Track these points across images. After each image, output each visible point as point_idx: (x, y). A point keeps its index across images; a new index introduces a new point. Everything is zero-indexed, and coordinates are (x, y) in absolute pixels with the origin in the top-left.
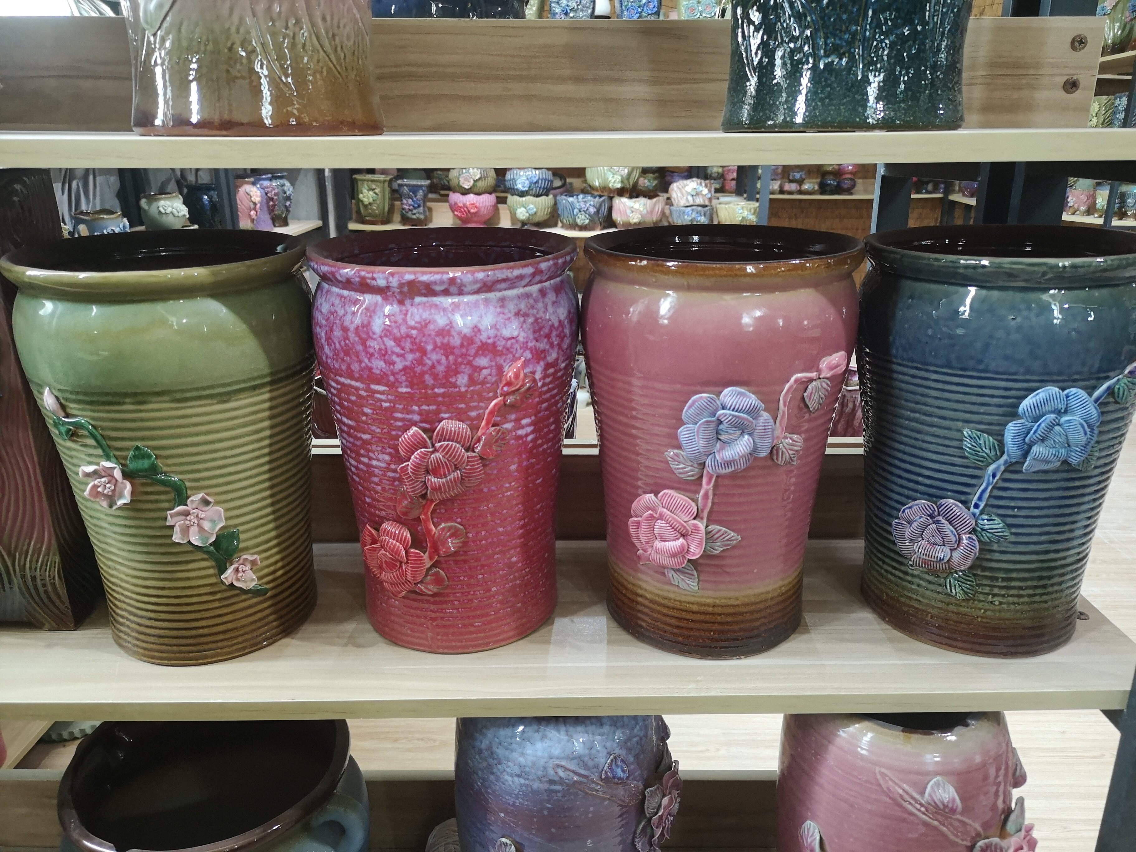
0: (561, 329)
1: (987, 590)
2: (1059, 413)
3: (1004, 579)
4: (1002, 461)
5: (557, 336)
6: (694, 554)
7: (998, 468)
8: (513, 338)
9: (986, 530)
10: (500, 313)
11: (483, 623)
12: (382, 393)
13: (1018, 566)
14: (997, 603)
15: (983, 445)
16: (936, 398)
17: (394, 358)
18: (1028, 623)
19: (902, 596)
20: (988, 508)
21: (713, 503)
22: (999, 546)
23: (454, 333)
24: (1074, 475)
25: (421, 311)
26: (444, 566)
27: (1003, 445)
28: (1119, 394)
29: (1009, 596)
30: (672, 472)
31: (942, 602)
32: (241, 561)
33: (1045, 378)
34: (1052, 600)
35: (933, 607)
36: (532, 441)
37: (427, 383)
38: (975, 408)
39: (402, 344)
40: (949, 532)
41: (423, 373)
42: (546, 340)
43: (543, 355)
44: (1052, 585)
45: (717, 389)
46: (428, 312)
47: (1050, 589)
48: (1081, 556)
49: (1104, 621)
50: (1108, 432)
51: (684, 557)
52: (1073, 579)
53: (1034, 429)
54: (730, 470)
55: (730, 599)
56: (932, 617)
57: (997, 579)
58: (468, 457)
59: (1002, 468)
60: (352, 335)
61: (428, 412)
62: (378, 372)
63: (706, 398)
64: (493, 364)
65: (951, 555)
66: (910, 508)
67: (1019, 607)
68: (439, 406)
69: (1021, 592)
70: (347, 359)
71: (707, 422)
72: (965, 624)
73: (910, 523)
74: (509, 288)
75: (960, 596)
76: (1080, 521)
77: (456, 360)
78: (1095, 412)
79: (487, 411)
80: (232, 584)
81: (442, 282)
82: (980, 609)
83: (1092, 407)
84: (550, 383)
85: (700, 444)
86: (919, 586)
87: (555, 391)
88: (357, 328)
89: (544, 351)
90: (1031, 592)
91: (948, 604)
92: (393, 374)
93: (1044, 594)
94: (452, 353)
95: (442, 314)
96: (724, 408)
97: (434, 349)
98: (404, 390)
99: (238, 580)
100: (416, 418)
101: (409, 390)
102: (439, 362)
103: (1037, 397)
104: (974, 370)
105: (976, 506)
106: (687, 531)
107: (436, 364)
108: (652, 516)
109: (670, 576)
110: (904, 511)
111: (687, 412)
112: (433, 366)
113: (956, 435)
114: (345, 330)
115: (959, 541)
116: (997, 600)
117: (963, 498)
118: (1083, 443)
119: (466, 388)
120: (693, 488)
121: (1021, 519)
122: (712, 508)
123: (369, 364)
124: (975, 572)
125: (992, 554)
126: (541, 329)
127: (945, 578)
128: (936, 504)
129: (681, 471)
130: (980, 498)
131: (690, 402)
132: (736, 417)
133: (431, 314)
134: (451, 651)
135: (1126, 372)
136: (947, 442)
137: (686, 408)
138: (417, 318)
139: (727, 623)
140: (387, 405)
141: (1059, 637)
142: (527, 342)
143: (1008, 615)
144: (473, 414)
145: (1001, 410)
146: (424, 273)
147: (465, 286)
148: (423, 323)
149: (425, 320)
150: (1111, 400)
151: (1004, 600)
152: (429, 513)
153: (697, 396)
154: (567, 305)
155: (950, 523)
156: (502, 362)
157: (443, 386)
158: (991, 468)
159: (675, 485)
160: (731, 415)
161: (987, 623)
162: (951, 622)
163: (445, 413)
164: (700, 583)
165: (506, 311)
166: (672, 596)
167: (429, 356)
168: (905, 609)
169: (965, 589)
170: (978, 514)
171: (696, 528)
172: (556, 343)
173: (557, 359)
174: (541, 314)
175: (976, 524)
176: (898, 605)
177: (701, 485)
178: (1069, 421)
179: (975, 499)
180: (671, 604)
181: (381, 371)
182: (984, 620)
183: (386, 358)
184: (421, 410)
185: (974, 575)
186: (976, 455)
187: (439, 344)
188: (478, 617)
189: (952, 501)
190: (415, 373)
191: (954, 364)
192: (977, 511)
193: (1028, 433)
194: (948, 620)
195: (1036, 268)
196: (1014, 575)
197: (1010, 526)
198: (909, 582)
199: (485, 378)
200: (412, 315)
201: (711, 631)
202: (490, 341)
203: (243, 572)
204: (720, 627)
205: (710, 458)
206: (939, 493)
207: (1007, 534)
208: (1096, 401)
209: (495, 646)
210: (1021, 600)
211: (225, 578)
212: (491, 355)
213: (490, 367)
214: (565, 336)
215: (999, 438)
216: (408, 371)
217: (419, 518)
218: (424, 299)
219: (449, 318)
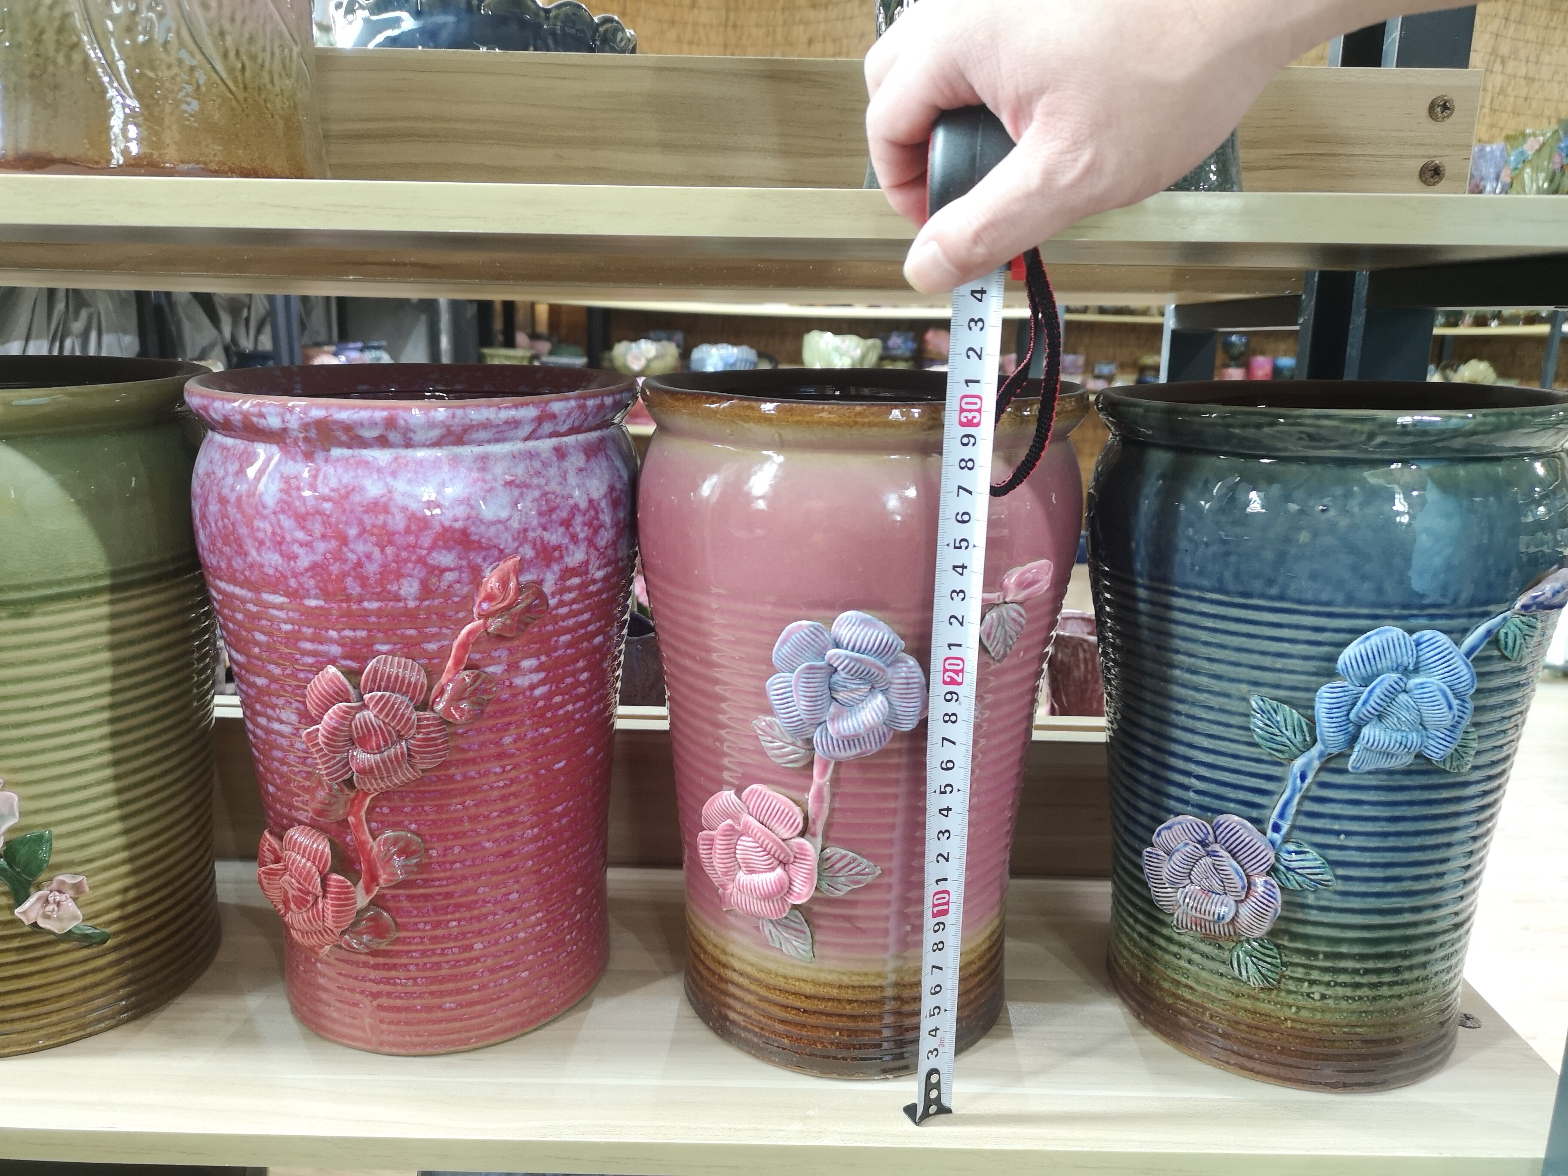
0: (592, 513)
1: (1300, 973)
2: (1406, 672)
3: (1328, 956)
4: (1315, 751)
5: (584, 524)
6: (799, 896)
7: (1308, 764)
8: (500, 522)
9: (1293, 870)
10: (478, 480)
11: (460, 1005)
12: (280, 607)
13: (1350, 934)
14: (1317, 996)
15: (1282, 723)
16: (1206, 644)
17: (296, 548)
18: (1369, 1033)
19: (1164, 979)
20: (1297, 834)
21: (832, 810)
22: (1318, 899)
23: (395, 511)
24: (1436, 780)
25: (340, 470)
26: (391, 904)
27: (1314, 723)
28: (1506, 643)
29: (1336, 984)
30: (762, 753)
31: (1228, 991)
32: (54, 885)
33: (1380, 612)
34: (1411, 994)
35: (1213, 1000)
36: (543, 697)
37: (350, 591)
38: (1267, 661)
39: (308, 524)
40: (1231, 871)
41: (344, 575)
42: (562, 529)
43: (556, 554)
44: (1410, 968)
45: (829, 613)
46: (352, 473)
47: (1406, 976)
48: (1458, 919)
49: (1504, 1031)
50: (1493, 708)
51: (784, 900)
52: (1446, 958)
53: (1363, 697)
54: (854, 752)
55: (866, 974)
56: (1211, 1017)
57: (1315, 954)
58: (419, 720)
59: (1316, 764)
60: (231, 510)
61: (354, 641)
62: (271, 572)
63: (808, 627)
64: (464, 563)
65: (1237, 911)
66: (1169, 828)
67: (1355, 1006)
68: (370, 631)
69: (1358, 979)
70: (226, 549)
71: (810, 668)
72: (1266, 1030)
73: (1169, 853)
74: (497, 441)
75: (1256, 982)
76: (1455, 858)
77: (398, 555)
78: (1466, 671)
79: (456, 643)
80: (35, 924)
81: (373, 424)
82: (1290, 1007)
83: (1460, 662)
84: (574, 601)
85: (801, 705)
86: (1190, 962)
87: (586, 616)
88: (239, 499)
89: (558, 547)
90: (1374, 979)
91: (1237, 996)
92: (295, 575)
93: (1396, 983)
94: (391, 543)
95: (375, 476)
96: (837, 645)
97: (360, 535)
98: (313, 603)
99: (47, 917)
100: (335, 650)
101: (321, 603)
102: (368, 556)
103: (1367, 643)
104: (1263, 596)
105: (1276, 828)
106: (787, 855)
107: (364, 559)
108: (732, 828)
109: (767, 932)
110: (1159, 835)
111: (780, 650)
112: (359, 564)
113: (1240, 707)
114: (223, 501)
115: (1249, 887)
116: (1317, 991)
117: (1255, 813)
118: (1448, 723)
119: (417, 603)
120: (799, 781)
121: (1353, 853)
122: (830, 815)
123: (258, 559)
124: (1280, 942)
125: (1306, 910)
126: (552, 510)
127: (1231, 951)
128: (1210, 823)
129: (777, 752)
130: (1282, 815)
131: (784, 633)
132: (857, 660)
133: (356, 477)
134: (402, 1051)
135: (1518, 606)
136: (1224, 718)
137: (777, 644)
138: (333, 483)
139: (864, 1018)
140: (288, 627)
141: (1429, 1057)
142: (525, 530)
143: (1336, 1018)
144: (432, 647)
145: (1311, 665)
146: (341, 408)
147: (414, 432)
148: (343, 491)
149: (346, 487)
150: (1496, 653)
151: (1329, 992)
152: (363, 814)
153: (794, 624)
154: (607, 477)
155: (1233, 856)
156: (479, 560)
157: (378, 597)
158: (1298, 764)
159: (770, 776)
160: (847, 657)
161: (1303, 1030)
162: (1243, 1027)
163: (384, 643)
164: (816, 946)
165: (489, 477)
166: (772, 966)
167: (352, 546)
168: (1170, 1001)
169: (1264, 971)
170: (1279, 842)
171: (802, 851)
172: (582, 535)
173: (587, 563)
174: (554, 486)
175: (1277, 859)
176: (1158, 994)
177: (811, 777)
178: (1422, 685)
179: (1274, 816)
180: (771, 981)
181: (276, 570)
182: (1298, 1026)
183: (284, 547)
184: (343, 638)
185: (1278, 946)
186: (1272, 740)
187: (368, 527)
188: (450, 993)
189: (1236, 818)
190: (330, 574)
191: (1231, 586)
192: (1277, 837)
193: (1354, 704)
194: (1238, 1023)
195: (1357, 426)
196: (1344, 949)
197: (1335, 864)
198: (1175, 955)
199: (450, 586)
200: (325, 477)
201: (837, 1029)
202: (458, 525)
203: (58, 904)
204: (851, 1025)
205: (818, 730)
206: (1216, 804)
207: (1328, 878)
208: (1468, 654)
209: (480, 1044)
210: (1359, 993)
211: (24, 913)
212: (459, 548)
213: (460, 568)
214: (601, 526)
215: (1309, 712)
216: (319, 569)
217: (346, 820)
218: (347, 452)
219: (387, 484)
